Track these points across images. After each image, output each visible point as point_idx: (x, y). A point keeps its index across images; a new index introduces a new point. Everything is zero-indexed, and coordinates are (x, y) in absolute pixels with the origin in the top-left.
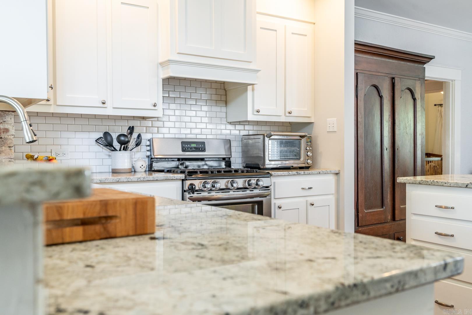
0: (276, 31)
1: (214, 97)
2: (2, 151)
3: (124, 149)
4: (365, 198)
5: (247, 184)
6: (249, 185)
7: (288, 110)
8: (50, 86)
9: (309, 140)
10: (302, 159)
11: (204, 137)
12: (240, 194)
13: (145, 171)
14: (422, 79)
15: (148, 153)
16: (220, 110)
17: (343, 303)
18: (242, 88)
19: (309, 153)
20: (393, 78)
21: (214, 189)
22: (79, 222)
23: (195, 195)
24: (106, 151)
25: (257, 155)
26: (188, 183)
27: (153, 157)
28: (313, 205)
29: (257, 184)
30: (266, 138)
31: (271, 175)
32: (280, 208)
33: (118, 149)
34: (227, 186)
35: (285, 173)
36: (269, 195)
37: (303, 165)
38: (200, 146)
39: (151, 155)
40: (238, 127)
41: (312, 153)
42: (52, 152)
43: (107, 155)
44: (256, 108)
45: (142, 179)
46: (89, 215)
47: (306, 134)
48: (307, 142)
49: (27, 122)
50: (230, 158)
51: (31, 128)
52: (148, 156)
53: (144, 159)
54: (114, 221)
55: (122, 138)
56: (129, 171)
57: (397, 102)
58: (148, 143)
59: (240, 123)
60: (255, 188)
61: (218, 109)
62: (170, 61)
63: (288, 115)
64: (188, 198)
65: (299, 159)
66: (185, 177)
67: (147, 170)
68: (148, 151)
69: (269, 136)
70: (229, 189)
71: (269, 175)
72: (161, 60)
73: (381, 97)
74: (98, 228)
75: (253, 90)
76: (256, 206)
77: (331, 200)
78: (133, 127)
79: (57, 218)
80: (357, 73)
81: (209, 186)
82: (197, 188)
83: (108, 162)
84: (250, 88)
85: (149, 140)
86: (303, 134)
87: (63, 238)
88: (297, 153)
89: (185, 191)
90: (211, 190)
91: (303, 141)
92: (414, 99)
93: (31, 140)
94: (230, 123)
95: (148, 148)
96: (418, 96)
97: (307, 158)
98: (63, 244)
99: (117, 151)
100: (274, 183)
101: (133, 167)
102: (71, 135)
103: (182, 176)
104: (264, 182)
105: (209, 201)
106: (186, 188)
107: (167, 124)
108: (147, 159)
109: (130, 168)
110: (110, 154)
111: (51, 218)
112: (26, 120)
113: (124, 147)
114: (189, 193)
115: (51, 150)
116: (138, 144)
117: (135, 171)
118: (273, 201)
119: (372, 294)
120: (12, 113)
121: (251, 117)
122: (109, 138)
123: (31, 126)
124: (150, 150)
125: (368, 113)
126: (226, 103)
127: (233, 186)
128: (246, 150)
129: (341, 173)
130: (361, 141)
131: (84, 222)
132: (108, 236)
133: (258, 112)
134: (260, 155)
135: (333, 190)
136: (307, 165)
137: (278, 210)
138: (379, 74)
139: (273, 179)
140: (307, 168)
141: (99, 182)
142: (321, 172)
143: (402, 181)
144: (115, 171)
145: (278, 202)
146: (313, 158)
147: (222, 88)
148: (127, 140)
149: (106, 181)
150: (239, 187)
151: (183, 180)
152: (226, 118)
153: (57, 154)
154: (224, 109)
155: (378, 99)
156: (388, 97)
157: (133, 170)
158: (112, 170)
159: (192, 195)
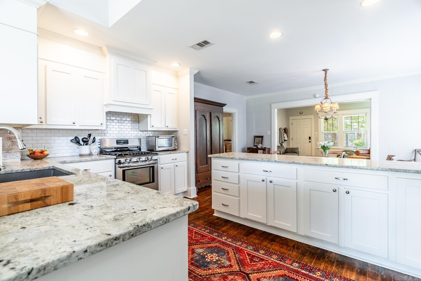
0: (161, 92)
1: (133, 120)
2: (13, 148)
3: (86, 145)
4: (200, 161)
5: (147, 159)
6: (148, 159)
7: (167, 125)
8: (40, 117)
9: (176, 138)
10: (173, 146)
11: (128, 137)
12: (144, 163)
13: (98, 154)
14: (222, 112)
15: (99, 146)
16: (136, 125)
17: (138, 234)
18: (146, 116)
19: (176, 144)
20: (211, 112)
21: (130, 162)
22: (29, 201)
23: (121, 165)
24: (76, 146)
25: (153, 145)
26: (118, 160)
27: (102, 148)
28: (177, 166)
29: (151, 159)
30: (156, 138)
31: (158, 154)
32: (162, 168)
33: (83, 144)
34: (137, 160)
35: (165, 153)
36: (157, 163)
37: (173, 149)
38: (126, 142)
39: (100, 147)
40: (145, 133)
41: (177, 144)
42: (45, 147)
43: (77, 147)
44: (152, 125)
45: (94, 159)
46: (34, 197)
47: (175, 136)
48: (175, 139)
49: (20, 140)
50: (140, 147)
51: (23, 142)
52: (99, 147)
53: (97, 149)
54: (49, 198)
55: (85, 140)
56: (88, 155)
57: (212, 122)
58: (99, 141)
59: (145, 131)
60: (150, 160)
61: (135, 125)
62: (109, 104)
63: (166, 127)
64: (118, 167)
65: (172, 146)
66: (116, 157)
67: (99, 153)
68: (99, 145)
69: (158, 137)
70: (138, 162)
71: (157, 154)
72: (105, 103)
73: (206, 120)
74: (40, 202)
75: (150, 117)
76: (151, 168)
77: (185, 163)
78: (91, 134)
79: (15, 201)
80: (196, 110)
81: (128, 161)
82: (122, 162)
83: (77, 150)
84: (149, 116)
85: (100, 140)
86: (173, 136)
87: (18, 210)
88: (171, 144)
89: (116, 164)
90: (129, 162)
91: (173, 138)
92: (219, 121)
93: (22, 148)
94: (141, 131)
95: (99, 143)
96: (220, 119)
97: (175, 146)
98: (18, 213)
99: (82, 145)
100: (160, 157)
101: (91, 152)
102: (57, 138)
103: (115, 157)
104: (155, 157)
105: (128, 167)
106: (117, 162)
107: (109, 132)
108: (99, 148)
109: (89, 153)
110: (79, 147)
111: (10, 201)
112: (20, 138)
113: (86, 144)
114: (118, 165)
115: (45, 146)
116: (93, 142)
117: (92, 155)
118: (159, 166)
119: (153, 227)
120: (20, 129)
121: (149, 129)
122: (77, 139)
123: (22, 141)
124: (100, 144)
125: (201, 126)
126: (139, 122)
127: (140, 160)
128: (148, 143)
129: (189, 152)
130: (198, 138)
131: (32, 201)
132: (46, 205)
133: (153, 126)
134: (154, 145)
135: (186, 159)
136: (175, 149)
137: (161, 169)
138: (205, 111)
139: (159, 156)
140: (175, 150)
141: (70, 162)
142: (181, 152)
143: (210, 157)
144: (81, 155)
145: (161, 166)
146: (178, 146)
147: (137, 115)
148: (87, 140)
149: (74, 161)
150: (143, 160)
151: (115, 159)
152: (139, 128)
153: (48, 148)
154: (138, 125)
155: (205, 121)
156: (208, 119)
157: (91, 154)
158: (80, 154)
159: (120, 165)
